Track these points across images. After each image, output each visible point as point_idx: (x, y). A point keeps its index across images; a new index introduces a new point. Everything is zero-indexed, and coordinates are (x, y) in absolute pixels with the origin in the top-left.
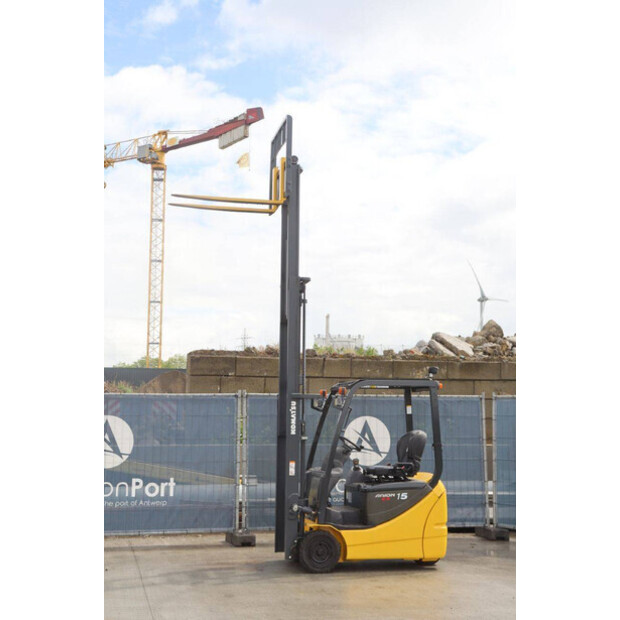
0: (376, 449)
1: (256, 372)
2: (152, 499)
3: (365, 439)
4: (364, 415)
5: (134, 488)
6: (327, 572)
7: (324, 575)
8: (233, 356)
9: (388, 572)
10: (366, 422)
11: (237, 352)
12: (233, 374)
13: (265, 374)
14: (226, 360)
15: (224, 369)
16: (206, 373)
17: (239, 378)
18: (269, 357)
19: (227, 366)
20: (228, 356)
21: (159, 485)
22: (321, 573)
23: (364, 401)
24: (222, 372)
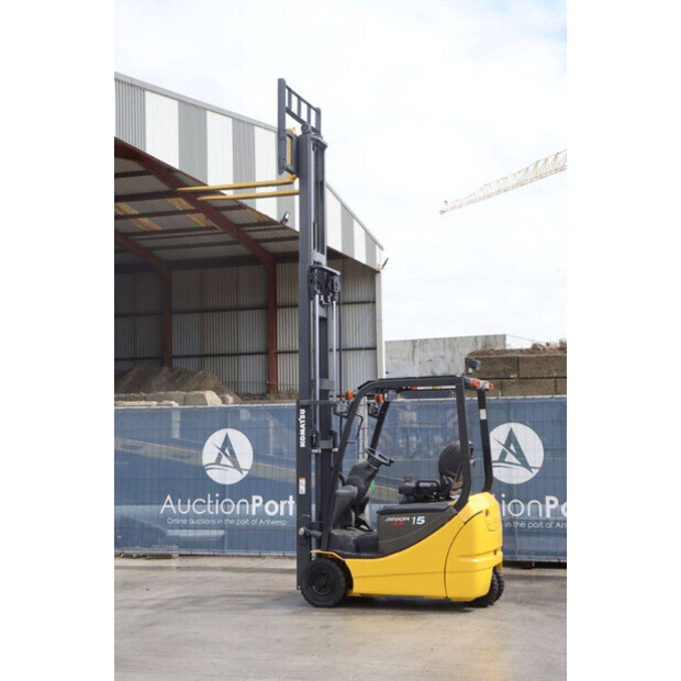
0: (525, 464)
1: (545, 373)
2: (272, 518)
3: (510, 451)
4: (509, 421)
5: (254, 505)
6: (329, 607)
10: (511, 430)
11: (521, 351)
12: (515, 376)
13: (555, 374)
14: (505, 360)
17: (523, 380)
20: (509, 355)
21: (279, 503)
22: (323, 607)
23: (508, 404)
24: (502, 375)
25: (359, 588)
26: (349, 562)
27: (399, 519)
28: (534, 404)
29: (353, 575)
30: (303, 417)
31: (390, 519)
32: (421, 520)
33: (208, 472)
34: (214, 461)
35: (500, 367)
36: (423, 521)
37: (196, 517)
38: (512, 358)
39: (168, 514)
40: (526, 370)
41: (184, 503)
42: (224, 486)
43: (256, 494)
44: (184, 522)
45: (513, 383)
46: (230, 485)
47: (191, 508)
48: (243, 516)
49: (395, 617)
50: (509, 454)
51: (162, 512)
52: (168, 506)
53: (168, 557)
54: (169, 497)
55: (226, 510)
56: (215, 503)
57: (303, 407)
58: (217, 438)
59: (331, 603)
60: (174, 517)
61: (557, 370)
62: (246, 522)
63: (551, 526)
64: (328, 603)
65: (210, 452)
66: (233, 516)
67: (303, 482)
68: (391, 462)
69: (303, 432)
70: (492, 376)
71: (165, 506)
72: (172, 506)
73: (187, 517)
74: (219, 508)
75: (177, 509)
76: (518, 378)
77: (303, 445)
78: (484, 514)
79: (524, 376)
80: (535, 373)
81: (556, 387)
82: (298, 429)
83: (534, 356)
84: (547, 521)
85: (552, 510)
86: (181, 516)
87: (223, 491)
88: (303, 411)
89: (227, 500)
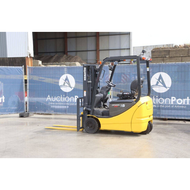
3: (160, 82)
6: (93, 133)
7: (92, 134)
8: (168, 49)
9: (117, 135)
12: (168, 56)
13: (182, 56)
14: (165, 51)
15: (164, 55)
16: (157, 57)
17: (171, 58)
18: (184, 48)
19: (165, 53)
20: (166, 49)
22: (91, 133)
24: (164, 56)
25: (103, 128)
26: (99, 119)
27: (116, 105)
28: (169, 66)
29: (101, 123)
30: (85, 70)
31: (113, 105)
32: (124, 105)
33: (61, 88)
34: (63, 85)
35: (163, 53)
36: (124, 106)
37: (57, 102)
38: (167, 50)
39: (49, 101)
40: (172, 54)
41: (54, 97)
42: (66, 93)
43: (76, 95)
44: (54, 104)
45: (167, 59)
46: (68, 92)
47: (56, 99)
48: (72, 102)
49: (113, 137)
50: (159, 83)
51: (47, 100)
52: (49, 98)
53: (51, 114)
54: (49, 96)
55: (67, 100)
56: (63, 98)
57: (85, 67)
58: (63, 77)
59: (94, 132)
60: (50, 102)
61: (182, 54)
62: (73, 104)
63: (173, 107)
64: (92, 132)
65: (61, 82)
66: (69, 102)
67: (85, 92)
68: (115, 86)
69: (85, 75)
70: (160, 57)
71: (48, 98)
72: (50, 98)
73: (55, 102)
74: (65, 99)
75: (51, 100)
76: (169, 57)
77: (85, 80)
78: (146, 103)
79: (171, 56)
80: (175, 55)
81: (182, 60)
82: (84, 74)
83: (174, 49)
84: (172, 105)
85: (173, 101)
86: (52, 102)
87: (66, 94)
88: (85, 68)
89: (67, 97)
